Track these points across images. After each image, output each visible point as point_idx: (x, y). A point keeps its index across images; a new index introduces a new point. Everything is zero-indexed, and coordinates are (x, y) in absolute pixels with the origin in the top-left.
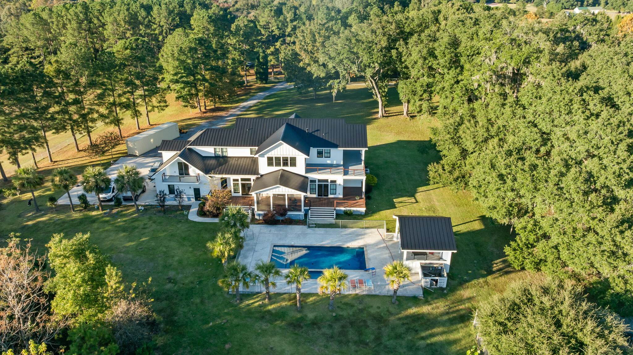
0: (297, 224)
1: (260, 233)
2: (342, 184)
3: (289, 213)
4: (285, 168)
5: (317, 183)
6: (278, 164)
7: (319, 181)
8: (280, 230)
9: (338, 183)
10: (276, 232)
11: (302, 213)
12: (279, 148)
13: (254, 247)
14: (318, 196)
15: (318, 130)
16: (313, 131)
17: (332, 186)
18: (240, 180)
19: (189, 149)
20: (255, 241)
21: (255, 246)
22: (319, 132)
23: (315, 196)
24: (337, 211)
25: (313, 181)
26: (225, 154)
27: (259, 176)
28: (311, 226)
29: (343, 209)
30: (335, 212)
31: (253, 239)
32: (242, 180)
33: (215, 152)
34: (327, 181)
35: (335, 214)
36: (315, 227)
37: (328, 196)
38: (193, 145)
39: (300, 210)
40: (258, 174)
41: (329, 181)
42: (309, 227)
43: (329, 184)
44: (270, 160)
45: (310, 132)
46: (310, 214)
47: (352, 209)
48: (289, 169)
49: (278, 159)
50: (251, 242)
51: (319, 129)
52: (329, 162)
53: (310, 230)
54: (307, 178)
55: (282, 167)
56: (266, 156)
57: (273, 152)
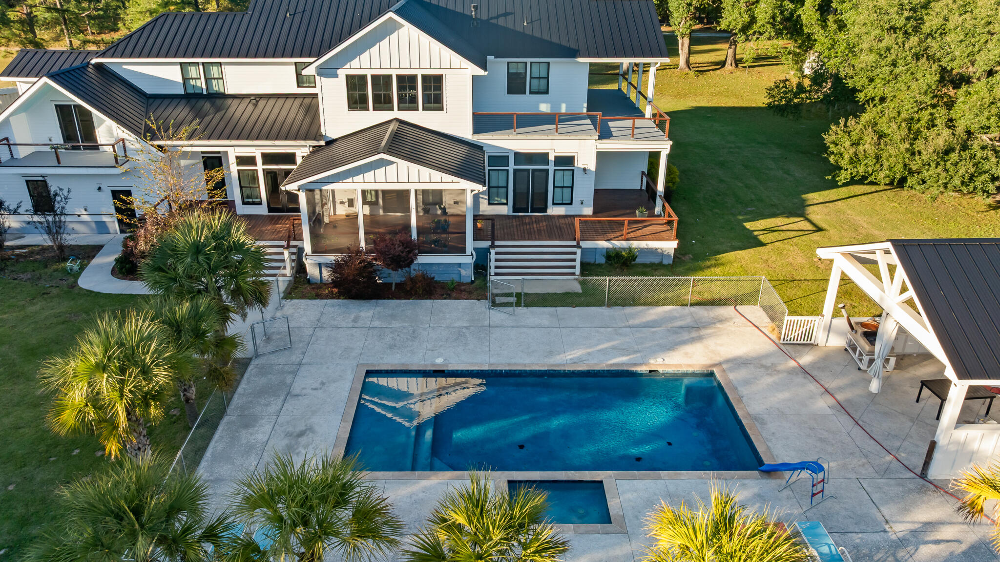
0: (449, 297)
1: (319, 325)
2: (592, 167)
3: (423, 259)
4: (408, 116)
5: (511, 167)
6: (383, 102)
7: (521, 157)
8: (393, 317)
9: (579, 163)
10: (376, 323)
11: (467, 259)
12: (384, 43)
13: (289, 379)
14: (515, 210)
15: (506, 14)
16: (493, 14)
17: (558, 174)
18: (259, 160)
19: (99, 67)
20: (295, 358)
21: (295, 373)
22: (510, 17)
23: (504, 210)
24: (584, 251)
25: (500, 160)
26: (216, 86)
27: (322, 143)
28: (498, 300)
29: (603, 244)
30: (578, 257)
31: (289, 347)
32: (268, 158)
33: (185, 80)
34: (543, 158)
35: (578, 264)
36: (518, 304)
37: (545, 209)
38: (112, 56)
39: (462, 250)
40: (318, 136)
41: (552, 158)
42: (494, 304)
43: (551, 168)
44: (355, 83)
45: (484, 17)
46: (493, 264)
47: (635, 244)
48: (420, 117)
49: (382, 81)
50: (280, 360)
51: (509, 10)
52: (544, 108)
53: (497, 316)
54: (479, 148)
55: (396, 114)
56: (342, 73)
57: (365, 56)
